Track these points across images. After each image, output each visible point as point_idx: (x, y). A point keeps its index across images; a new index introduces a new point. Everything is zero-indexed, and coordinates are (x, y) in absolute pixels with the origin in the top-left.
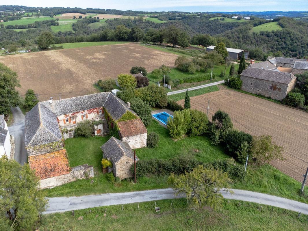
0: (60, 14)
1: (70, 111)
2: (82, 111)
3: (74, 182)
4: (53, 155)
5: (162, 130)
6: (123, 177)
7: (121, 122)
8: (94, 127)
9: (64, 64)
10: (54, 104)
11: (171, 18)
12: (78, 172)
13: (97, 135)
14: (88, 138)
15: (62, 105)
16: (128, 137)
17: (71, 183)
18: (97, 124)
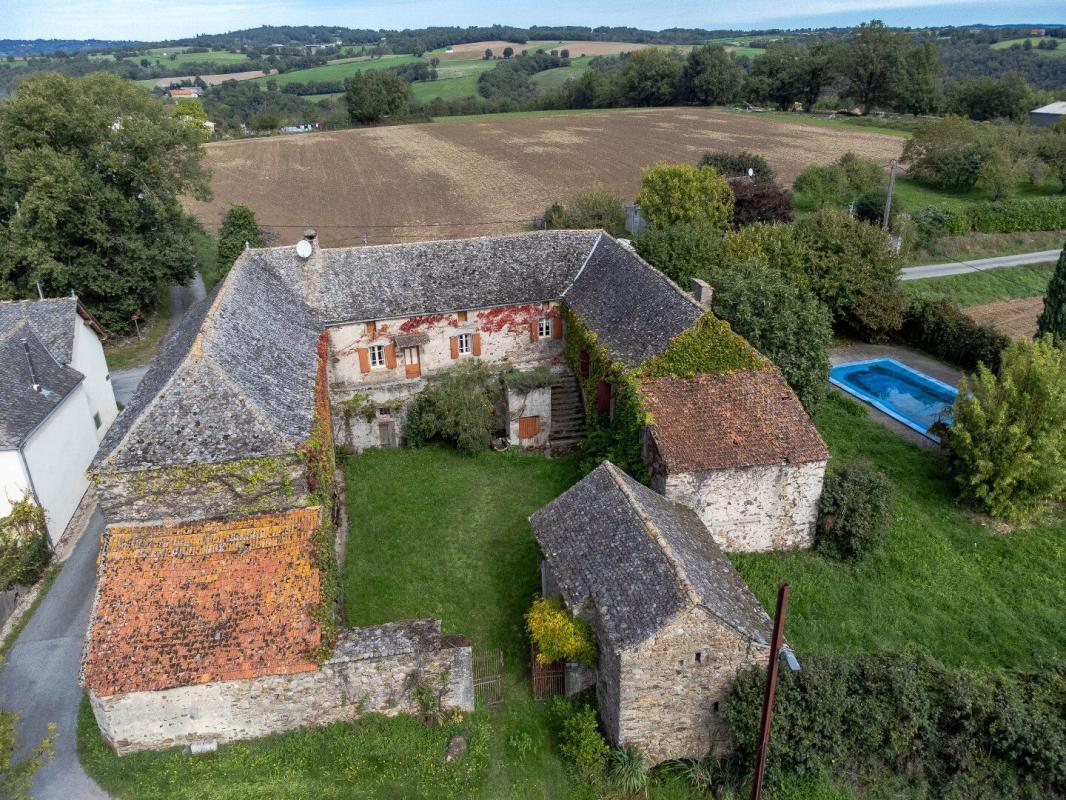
0: (444, 46)
1: (396, 308)
2: (455, 317)
3: (345, 727)
4: (244, 534)
5: (895, 453)
6: (663, 751)
7: (660, 381)
8: (507, 402)
9: (423, 157)
10: (318, 265)
12: (371, 669)
13: (520, 446)
14: (470, 455)
15: (359, 276)
16: (702, 472)
17: (324, 733)
18: (525, 387)
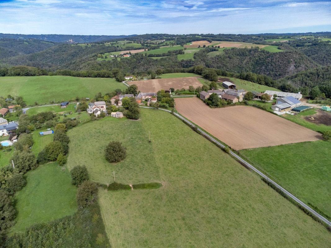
11: (299, 45)
